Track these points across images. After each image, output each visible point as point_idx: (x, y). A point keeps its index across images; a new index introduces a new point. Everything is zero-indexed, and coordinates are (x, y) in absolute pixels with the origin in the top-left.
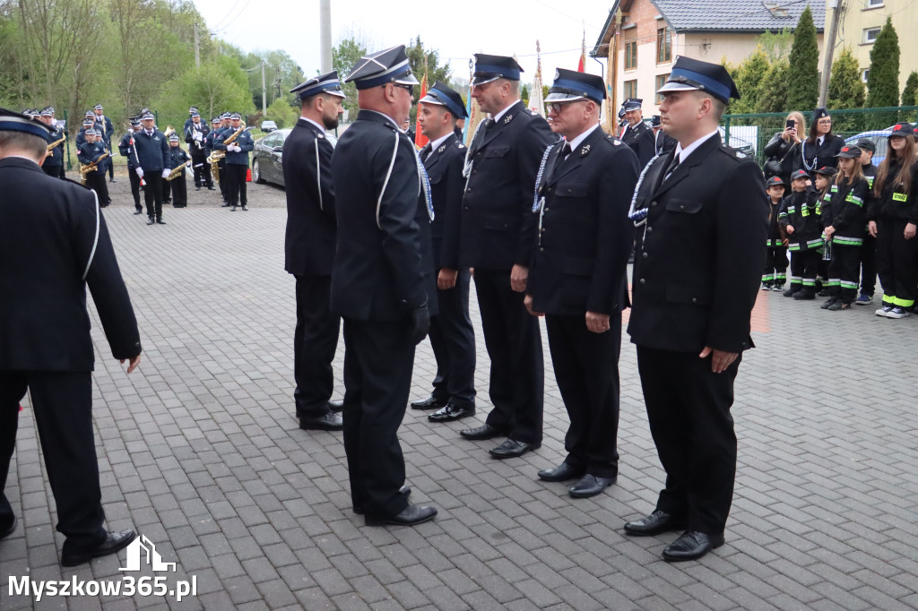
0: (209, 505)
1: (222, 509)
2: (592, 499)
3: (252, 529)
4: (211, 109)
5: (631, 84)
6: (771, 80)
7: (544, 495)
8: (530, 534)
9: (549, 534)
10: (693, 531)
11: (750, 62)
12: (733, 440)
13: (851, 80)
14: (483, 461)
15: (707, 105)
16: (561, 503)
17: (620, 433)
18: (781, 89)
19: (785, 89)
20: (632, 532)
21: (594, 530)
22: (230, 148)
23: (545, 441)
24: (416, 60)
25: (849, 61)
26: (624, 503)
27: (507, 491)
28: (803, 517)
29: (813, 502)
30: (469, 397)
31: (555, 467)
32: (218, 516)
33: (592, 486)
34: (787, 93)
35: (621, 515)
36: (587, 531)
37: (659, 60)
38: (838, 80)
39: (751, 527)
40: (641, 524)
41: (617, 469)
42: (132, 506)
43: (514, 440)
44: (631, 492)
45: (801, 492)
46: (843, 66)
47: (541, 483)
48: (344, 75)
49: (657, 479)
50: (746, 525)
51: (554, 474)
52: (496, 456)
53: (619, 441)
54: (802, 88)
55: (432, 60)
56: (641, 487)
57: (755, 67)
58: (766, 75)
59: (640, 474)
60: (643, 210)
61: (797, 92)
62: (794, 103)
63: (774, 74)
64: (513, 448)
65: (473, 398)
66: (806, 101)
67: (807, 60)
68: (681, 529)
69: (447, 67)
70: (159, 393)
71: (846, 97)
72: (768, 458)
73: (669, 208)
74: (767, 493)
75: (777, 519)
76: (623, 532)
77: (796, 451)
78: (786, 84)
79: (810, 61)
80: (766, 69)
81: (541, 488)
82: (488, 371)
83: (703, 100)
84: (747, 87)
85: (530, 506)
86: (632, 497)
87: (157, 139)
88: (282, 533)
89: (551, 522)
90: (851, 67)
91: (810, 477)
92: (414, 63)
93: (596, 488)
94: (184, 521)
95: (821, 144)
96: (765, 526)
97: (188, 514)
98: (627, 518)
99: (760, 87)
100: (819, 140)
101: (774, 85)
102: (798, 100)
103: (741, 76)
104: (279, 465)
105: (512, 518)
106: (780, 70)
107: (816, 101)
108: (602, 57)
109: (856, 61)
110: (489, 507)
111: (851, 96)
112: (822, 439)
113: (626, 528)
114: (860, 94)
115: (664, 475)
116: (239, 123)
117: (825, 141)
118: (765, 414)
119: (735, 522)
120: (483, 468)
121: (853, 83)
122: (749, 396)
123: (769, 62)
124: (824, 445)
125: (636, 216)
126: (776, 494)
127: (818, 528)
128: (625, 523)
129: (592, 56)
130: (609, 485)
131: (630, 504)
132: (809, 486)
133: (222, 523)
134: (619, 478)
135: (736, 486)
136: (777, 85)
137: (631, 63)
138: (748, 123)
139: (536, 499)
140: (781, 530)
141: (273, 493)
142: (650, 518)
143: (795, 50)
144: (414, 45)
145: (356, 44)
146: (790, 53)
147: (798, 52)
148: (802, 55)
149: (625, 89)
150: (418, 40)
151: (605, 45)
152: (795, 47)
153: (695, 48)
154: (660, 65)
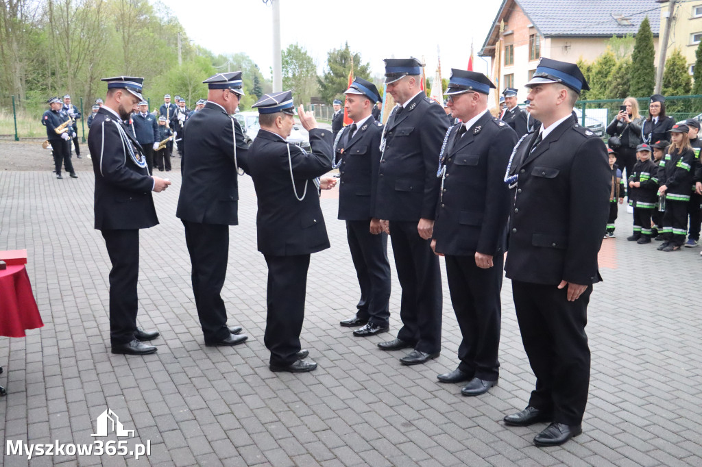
0: (186, 399)
1: (196, 402)
2: (478, 397)
3: (219, 418)
4: (190, 96)
5: (509, 77)
6: (618, 73)
7: (441, 394)
8: (431, 424)
9: (445, 424)
10: (557, 423)
11: (601, 60)
12: (587, 352)
13: (681, 73)
14: (395, 367)
15: (564, 94)
16: (454, 399)
17: (501, 346)
18: (625, 80)
19: (628, 80)
20: (510, 423)
21: (480, 421)
23: (442, 352)
24: (345, 59)
25: (679, 58)
26: (503, 401)
27: (413, 390)
28: (643, 413)
29: (651, 401)
30: (385, 318)
31: (450, 372)
32: (193, 407)
33: (478, 387)
34: (630, 83)
35: (501, 410)
36: (475, 422)
37: (531, 59)
38: (670, 73)
39: (602, 420)
40: (517, 417)
41: (498, 374)
42: (128, 398)
43: (419, 351)
44: (509, 392)
45: (642, 394)
46: (674, 62)
47: (440, 384)
48: (290, 71)
49: (529, 382)
50: (599, 418)
51: (449, 378)
52: (405, 363)
53: (500, 352)
54: (642, 79)
55: (356, 59)
56: (517, 388)
57: (605, 63)
58: (614, 69)
59: (516, 378)
60: (515, 176)
61: (638, 83)
62: (636, 91)
63: (620, 69)
64: (418, 357)
65: (388, 318)
66: (645, 89)
67: (646, 58)
68: (548, 422)
69: (368, 64)
70: (149, 312)
71: (676, 87)
72: (615, 366)
73: (533, 174)
74: (615, 394)
75: (623, 414)
76: (503, 423)
77: (638, 361)
78: (629, 76)
79: (648, 59)
80: (614, 65)
81: (439, 388)
82: (400, 297)
83: (561, 90)
84: (599, 79)
85: (431, 402)
86: (510, 396)
87: (150, 119)
88: (241, 420)
89: (447, 415)
90: (680, 63)
91: (650, 382)
92: (343, 62)
93: (482, 389)
94: (167, 411)
95: (655, 123)
96: (614, 420)
97: (170, 405)
98: (506, 412)
99: (609, 78)
100: (654, 120)
101: (620, 77)
102: (639, 89)
103: (594, 71)
104: (240, 368)
105: (417, 411)
106: (624, 65)
107: (653, 89)
108: (486, 56)
109: (684, 59)
110: (400, 402)
111: (680, 85)
112: (659, 352)
113: (505, 420)
114: (688, 84)
115: (534, 379)
117: (659, 121)
118: (614, 332)
119: (590, 416)
120: (394, 373)
121: (682, 75)
122: (601, 318)
123: (616, 60)
124: (660, 357)
125: (509, 180)
126: (622, 395)
127: (656, 422)
128: (505, 416)
129: (479, 56)
130: (492, 386)
131: (508, 401)
132: (648, 389)
133: (196, 413)
134: (500, 381)
135: (590, 388)
136: (622, 77)
137: (510, 60)
138: (600, 106)
139: (436, 397)
140: (626, 423)
141: (235, 390)
142: (524, 412)
143: (636, 51)
144: (344, 48)
145: (299, 47)
146: (632, 53)
147: (639, 52)
148: (642, 54)
149: (505, 80)
150: (346, 45)
151: (490, 47)
152: (636, 48)
153: (558, 50)
154: (531, 62)
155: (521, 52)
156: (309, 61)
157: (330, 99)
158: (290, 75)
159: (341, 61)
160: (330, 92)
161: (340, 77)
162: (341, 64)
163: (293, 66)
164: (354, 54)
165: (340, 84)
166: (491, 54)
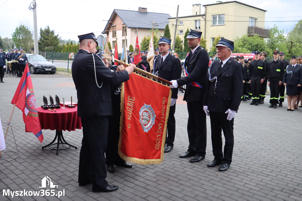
22: (20, 59)
24: (48, 33)
25: (178, 38)
37: (123, 35)
38: (176, 43)
46: (177, 40)
55: (53, 33)
57: (154, 39)
69: (58, 35)
71: (178, 48)
80: (157, 39)
90: (179, 40)
99: (156, 44)
108: (105, 34)
111: (180, 47)
114: (182, 47)
116: (23, 52)
121: (180, 44)
129: (102, 33)
137: (114, 35)
144: (47, 28)
145: (25, 27)
147: (166, 35)
149: (113, 43)
150: (48, 27)
151: (107, 31)
152: (165, 34)
153: (133, 33)
154: (123, 37)
155: (119, 33)
156: (29, 33)
157: (43, 49)
158: (21, 38)
159: (46, 33)
160: (42, 46)
161: (47, 40)
162: (46, 35)
163: (22, 35)
164: (52, 31)
165: (46, 42)
166: (107, 33)
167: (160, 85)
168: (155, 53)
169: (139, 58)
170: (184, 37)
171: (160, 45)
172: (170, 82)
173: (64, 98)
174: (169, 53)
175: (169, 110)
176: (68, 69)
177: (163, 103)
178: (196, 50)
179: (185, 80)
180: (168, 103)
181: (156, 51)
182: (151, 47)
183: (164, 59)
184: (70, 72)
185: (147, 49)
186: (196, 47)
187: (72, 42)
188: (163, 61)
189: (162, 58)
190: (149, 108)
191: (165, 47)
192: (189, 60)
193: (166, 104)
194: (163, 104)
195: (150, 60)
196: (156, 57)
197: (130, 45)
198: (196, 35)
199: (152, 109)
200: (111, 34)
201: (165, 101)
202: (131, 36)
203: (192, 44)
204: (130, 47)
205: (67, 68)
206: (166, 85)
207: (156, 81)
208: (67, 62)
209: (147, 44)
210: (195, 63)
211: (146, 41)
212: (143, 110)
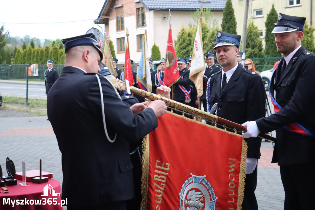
5: (121, 40)
6: (212, 38)
13: (256, 38)
25: (253, 27)
37: (138, 26)
38: (249, 38)
46: (250, 30)
58: (209, 35)
63: (213, 34)
67: (231, 27)
71: (253, 47)
79: (233, 28)
80: (208, 32)
90: (255, 31)
108: (101, 23)
109: (257, 28)
111: (256, 46)
114: (260, 45)
121: (256, 39)
123: (209, 28)
129: (95, 23)
137: (120, 26)
143: (224, 22)
146: (221, 23)
147: (226, 23)
148: (228, 24)
149: (117, 42)
151: (104, 17)
152: (224, 20)
153: (159, 20)
154: (138, 29)
155: (130, 21)
166: (106, 22)
167: (223, 133)
168: (207, 61)
169: (175, 72)
170: (264, 25)
171: (219, 49)
172: (243, 125)
173: (24, 164)
174: (237, 65)
175: (245, 184)
176: (27, 99)
177: (230, 171)
178: (294, 56)
179: (274, 121)
180: (241, 171)
181: (207, 57)
182: (197, 50)
183: (229, 77)
184: (31, 105)
185: (187, 51)
186: (293, 49)
187: (32, 41)
188: (227, 81)
189: (225, 74)
190: (201, 183)
191: (229, 52)
192: (279, 78)
193: (237, 172)
194: (231, 173)
195: (196, 76)
196: (208, 70)
197: (153, 45)
198: (291, 26)
199: (208, 185)
200: (113, 23)
201: (234, 166)
202: (155, 26)
203: (285, 45)
204: (153, 49)
205: (25, 97)
206: (234, 132)
207: (214, 125)
208: (24, 84)
209: (188, 42)
210: (293, 85)
211: (186, 36)
212: (189, 187)
